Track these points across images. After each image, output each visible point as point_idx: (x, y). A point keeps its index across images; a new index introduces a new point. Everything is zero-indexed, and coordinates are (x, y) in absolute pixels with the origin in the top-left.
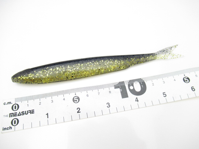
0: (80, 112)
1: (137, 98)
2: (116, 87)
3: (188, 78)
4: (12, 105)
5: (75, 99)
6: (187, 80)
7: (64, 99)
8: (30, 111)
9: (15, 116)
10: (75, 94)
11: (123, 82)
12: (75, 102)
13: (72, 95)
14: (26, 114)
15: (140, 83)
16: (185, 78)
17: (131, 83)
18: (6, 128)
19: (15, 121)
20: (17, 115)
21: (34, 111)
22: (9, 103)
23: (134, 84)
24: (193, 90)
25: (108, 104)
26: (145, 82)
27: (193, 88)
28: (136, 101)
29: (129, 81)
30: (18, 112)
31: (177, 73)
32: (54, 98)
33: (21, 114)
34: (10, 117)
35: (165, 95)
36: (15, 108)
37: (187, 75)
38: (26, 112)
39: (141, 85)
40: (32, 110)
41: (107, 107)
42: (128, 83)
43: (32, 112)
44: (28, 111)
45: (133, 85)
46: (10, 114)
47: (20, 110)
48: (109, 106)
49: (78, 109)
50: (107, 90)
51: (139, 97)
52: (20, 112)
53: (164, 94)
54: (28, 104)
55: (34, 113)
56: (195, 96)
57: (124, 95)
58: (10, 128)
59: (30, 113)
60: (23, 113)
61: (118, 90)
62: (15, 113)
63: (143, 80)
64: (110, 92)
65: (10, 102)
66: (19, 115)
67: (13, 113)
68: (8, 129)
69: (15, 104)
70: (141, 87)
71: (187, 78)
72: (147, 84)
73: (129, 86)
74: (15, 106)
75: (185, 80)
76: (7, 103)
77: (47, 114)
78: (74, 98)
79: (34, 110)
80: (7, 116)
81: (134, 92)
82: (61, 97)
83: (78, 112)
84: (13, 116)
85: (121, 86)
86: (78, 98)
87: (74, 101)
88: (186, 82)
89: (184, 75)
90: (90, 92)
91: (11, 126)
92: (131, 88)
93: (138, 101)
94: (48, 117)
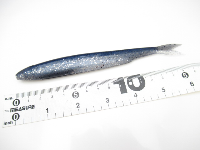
0: (79, 107)
1: (136, 93)
2: (115, 83)
3: (187, 74)
4: (13, 100)
5: (75, 95)
6: (185, 75)
7: (64, 95)
8: (31, 106)
9: (16, 111)
10: (75, 90)
11: (122, 78)
12: (75, 97)
13: (72, 91)
14: (26, 109)
15: (139, 79)
16: (184, 74)
17: (130, 79)
18: (7, 123)
19: (16, 116)
20: (18, 110)
21: (34, 107)
22: (10, 98)
23: (133, 80)
24: (192, 85)
25: (107, 99)
26: (144, 78)
27: (191, 83)
28: (135, 96)
29: (128, 77)
30: (19, 107)
31: (176, 69)
32: (55, 93)
33: (22, 109)
34: (11, 112)
35: (164, 91)
36: (16, 104)
37: (186, 71)
38: (26, 107)
39: (140, 81)
40: (32, 105)
41: (107, 102)
42: (127, 79)
43: (32, 107)
44: (28, 106)
45: (131, 81)
46: (11, 109)
47: (21, 105)
48: (108, 101)
49: (78, 104)
50: (106, 85)
51: (138, 93)
52: (20, 107)
53: (163, 89)
54: (28, 99)
55: (34, 108)
56: (194, 91)
57: (123, 90)
58: (11, 122)
59: (30, 108)
60: (24, 108)
61: (118, 86)
62: (16, 108)
63: (142, 75)
64: (109, 88)
65: (12, 98)
66: (20, 110)
67: (14, 109)
68: (9, 123)
69: (16, 99)
70: (140, 82)
71: (185, 73)
72: (146, 79)
73: (128, 81)
74: (16, 102)
75: (184, 75)
76: (8, 99)
77: (47, 109)
78: (73, 94)
79: (34, 105)
80: (8, 111)
81: (132, 87)
82: (61, 92)
83: (77, 107)
84: (14, 111)
85: (120, 82)
86: (78, 94)
87: (73, 96)
88: (185, 77)
89: (183, 71)
90: (89, 88)
91: (12, 120)
92: (130, 83)
93: (137, 96)
94: (48, 112)
